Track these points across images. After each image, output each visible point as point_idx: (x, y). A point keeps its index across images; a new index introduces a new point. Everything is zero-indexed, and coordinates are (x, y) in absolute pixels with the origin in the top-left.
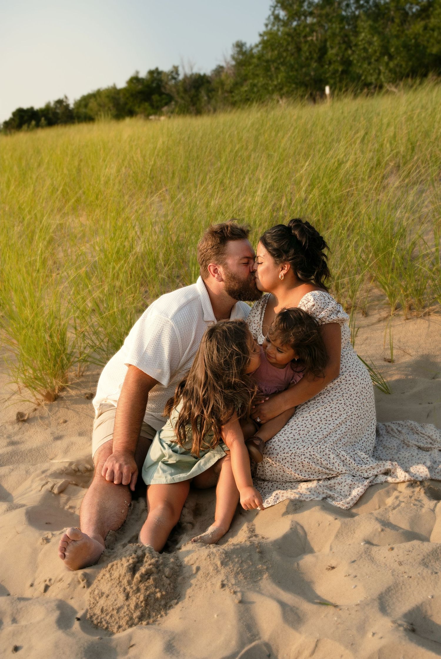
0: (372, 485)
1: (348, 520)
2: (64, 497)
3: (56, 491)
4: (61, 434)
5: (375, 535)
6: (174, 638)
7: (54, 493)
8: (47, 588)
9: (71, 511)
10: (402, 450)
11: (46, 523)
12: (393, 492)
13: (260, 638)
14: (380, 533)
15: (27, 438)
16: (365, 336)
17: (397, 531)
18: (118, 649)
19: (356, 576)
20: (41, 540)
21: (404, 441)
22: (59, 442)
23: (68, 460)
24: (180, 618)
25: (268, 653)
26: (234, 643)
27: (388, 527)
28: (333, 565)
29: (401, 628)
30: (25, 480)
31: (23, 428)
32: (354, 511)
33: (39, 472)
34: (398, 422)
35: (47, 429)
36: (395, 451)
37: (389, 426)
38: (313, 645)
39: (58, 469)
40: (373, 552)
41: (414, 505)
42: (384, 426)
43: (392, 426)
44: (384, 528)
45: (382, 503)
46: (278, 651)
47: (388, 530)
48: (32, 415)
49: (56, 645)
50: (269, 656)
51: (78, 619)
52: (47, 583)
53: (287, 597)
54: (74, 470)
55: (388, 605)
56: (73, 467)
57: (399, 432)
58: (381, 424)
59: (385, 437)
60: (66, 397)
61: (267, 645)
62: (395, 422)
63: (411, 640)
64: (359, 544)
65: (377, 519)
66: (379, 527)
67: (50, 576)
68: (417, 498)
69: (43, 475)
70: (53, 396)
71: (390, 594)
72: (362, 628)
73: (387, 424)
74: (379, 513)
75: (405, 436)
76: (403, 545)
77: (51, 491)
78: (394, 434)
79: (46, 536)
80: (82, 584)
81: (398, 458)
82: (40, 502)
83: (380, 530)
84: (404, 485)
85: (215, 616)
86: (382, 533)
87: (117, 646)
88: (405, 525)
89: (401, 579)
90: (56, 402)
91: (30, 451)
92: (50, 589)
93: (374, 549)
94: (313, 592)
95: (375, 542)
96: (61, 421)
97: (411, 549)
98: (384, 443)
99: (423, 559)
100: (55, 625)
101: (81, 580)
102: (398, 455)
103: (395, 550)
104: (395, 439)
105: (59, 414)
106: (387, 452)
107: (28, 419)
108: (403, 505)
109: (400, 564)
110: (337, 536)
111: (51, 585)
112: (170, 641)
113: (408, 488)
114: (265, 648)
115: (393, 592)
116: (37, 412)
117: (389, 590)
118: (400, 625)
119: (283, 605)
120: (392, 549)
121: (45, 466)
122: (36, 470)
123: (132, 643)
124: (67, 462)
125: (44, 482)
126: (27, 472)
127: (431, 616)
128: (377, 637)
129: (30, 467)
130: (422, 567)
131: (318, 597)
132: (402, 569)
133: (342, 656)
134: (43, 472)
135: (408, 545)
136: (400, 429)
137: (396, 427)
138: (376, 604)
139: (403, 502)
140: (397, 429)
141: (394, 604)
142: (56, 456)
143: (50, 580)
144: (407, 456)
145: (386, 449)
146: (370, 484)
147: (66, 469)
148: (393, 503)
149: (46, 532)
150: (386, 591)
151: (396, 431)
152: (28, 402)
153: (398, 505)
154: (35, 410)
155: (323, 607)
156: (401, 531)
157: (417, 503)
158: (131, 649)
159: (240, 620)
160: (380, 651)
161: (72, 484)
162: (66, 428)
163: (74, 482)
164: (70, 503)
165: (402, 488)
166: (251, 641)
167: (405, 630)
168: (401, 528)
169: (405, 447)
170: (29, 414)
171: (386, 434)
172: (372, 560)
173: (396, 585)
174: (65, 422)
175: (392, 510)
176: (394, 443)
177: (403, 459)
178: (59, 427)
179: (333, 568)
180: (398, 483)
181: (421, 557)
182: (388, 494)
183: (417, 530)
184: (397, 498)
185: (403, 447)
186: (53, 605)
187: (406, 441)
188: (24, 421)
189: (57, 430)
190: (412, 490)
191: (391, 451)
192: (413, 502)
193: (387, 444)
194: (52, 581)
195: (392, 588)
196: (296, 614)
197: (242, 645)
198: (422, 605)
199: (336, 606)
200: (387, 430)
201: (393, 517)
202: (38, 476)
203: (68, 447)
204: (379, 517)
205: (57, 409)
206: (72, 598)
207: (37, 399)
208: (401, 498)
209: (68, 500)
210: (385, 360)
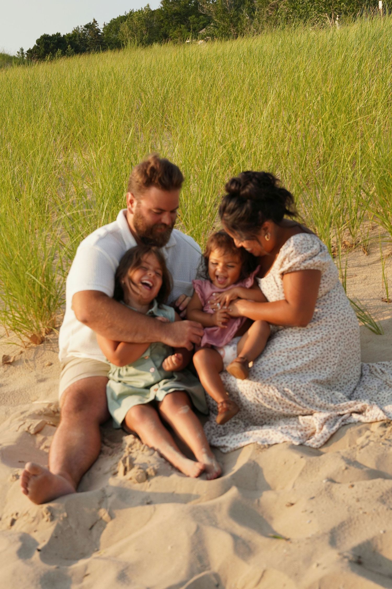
0: (345, 425)
1: (314, 459)
2: (40, 438)
3: (32, 431)
4: (45, 376)
5: (338, 473)
6: (127, 568)
7: (30, 433)
8: (13, 522)
9: (46, 450)
10: (383, 391)
11: (20, 462)
12: (366, 431)
13: (210, 569)
14: (343, 471)
15: (12, 381)
16: (364, 276)
17: (362, 469)
18: (74, 578)
19: (312, 512)
20: (11, 477)
21: (386, 381)
22: (42, 384)
23: (47, 401)
24: (136, 550)
25: (216, 582)
26: (183, 573)
27: (353, 465)
28: (293, 502)
29: (346, 560)
30: (4, 420)
31: (9, 371)
32: (323, 450)
33: (18, 412)
34: (383, 363)
35: (32, 371)
36: (376, 392)
37: (373, 366)
38: (259, 575)
39: (37, 411)
40: (333, 490)
41: (383, 444)
42: (368, 366)
43: (376, 366)
44: (348, 466)
45: (352, 442)
46: (226, 581)
47: (352, 468)
48: (18, 357)
49: (14, 573)
50: (217, 586)
51: (39, 550)
52: (14, 517)
53: (241, 530)
54: (53, 411)
55: (339, 540)
56: (52, 408)
57: (383, 372)
58: (365, 364)
59: (368, 378)
60: (52, 339)
61: (216, 575)
62: (380, 363)
63: (353, 570)
64: (322, 481)
65: (343, 457)
66: (343, 465)
67: (17, 510)
68: (387, 438)
69: (22, 416)
70: (39, 339)
71: (343, 528)
72: (308, 560)
73: (371, 364)
74: (346, 452)
75: (388, 376)
76: (363, 483)
77: (28, 432)
78: (377, 375)
79: (16, 473)
80: (47, 517)
81: (378, 398)
82: (16, 442)
83: (344, 468)
84: (377, 425)
85: (169, 548)
86: (346, 472)
87: (73, 575)
88: (371, 464)
89: (356, 514)
90: (42, 344)
91: (13, 393)
92: (16, 523)
93: (335, 486)
94: (269, 527)
95: (337, 480)
96: (47, 363)
97: (371, 486)
98: (366, 384)
99: (382, 496)
100: (15, 555)
101: (45, 514)
102: (378, 395)
103: (355, 487)
104: (377, 379)
105: (45, 357)
106: (368, 393)
107: (14, 361)
108: (372, 444)
109: (358, 500)
110: (301, 474)
111: (18, 518)
112: (123, 571)
113: (381, 428)
114: (213, 579)
115: (347, 526)
116: (23, 355)
117: (342, 525)
118: (345, 557)
119: (235, 538)
120: (352, 486)
121: (25, 407)
122: (15, 411)
123: (87, 573)
124: (47, 403)
125: (22, 423)
126: (6, 413)
127: (381, 550)
128: (320, 567)
129: (10, 408)
130: (379, 503)
131: (274, 532)
132: (359, 505)
133: (285, 585)
134: (22, 413)
135: (369, 483)
136: (383, 369)
137: (380, 368)
138: (327, 538)
139: (373, 441)
140: (381, 370)
141: (345, 538)
142: (38, 398)
143: (17, 514)
144: (386, 396)
145: (366, 390)
146: (343, 423)
147: (45, 410)
148: (362, 443)
149: (16, 469)
150: (339, 526)
151: (380, 371)
152: (15, 345)
153: (367, 444)
154: (22, 352)
155: (275, 541)
156: (365, 469)
157: (386, 442)
158: (86, 578)
159: (192, 551)
160: (321, 581)
161: (50, 424)
162: (51, 370)
163: (51, 423)
164: (46, 443)
165: (375, 427)
166: (200, 572)
167: (350, 561)
168: (366, 467)
169: (387, 388)
170: (15, 357)
171: (369, 374)
172: (331, 497)
173: (350, 520)
174: (51, 364)
175: (360, 449)
176: (376, 383)
177: (383, 399)
178: (44, 370)
179: (292, 504)
180: (371, 423)
181: (380, 494)
182: (360, 433)
183: (382, 469)
184: (368, 437)
185: (385, 388)
186: (16, 537)
187: (388, 382)
188: (10, 363)
189: (42, 372)
190: (384, 429)
191: (371, 391)
192: (382, 441)
193: (368, 385)
194: (19, 515)
195: (346, 523)
196: (248, 546)
197: (191, 574)
198: (373, 539)
199: (287, 540)
200: (370, 370)
201: (360, 457)
202: (16, 417)
203: (50, 389)
204: (346, 456)
205: (43, 351)
206: (35, 531)
207: (23, 342)
208: (371, 438)
209: (44, 440)
210: (383, 300)
